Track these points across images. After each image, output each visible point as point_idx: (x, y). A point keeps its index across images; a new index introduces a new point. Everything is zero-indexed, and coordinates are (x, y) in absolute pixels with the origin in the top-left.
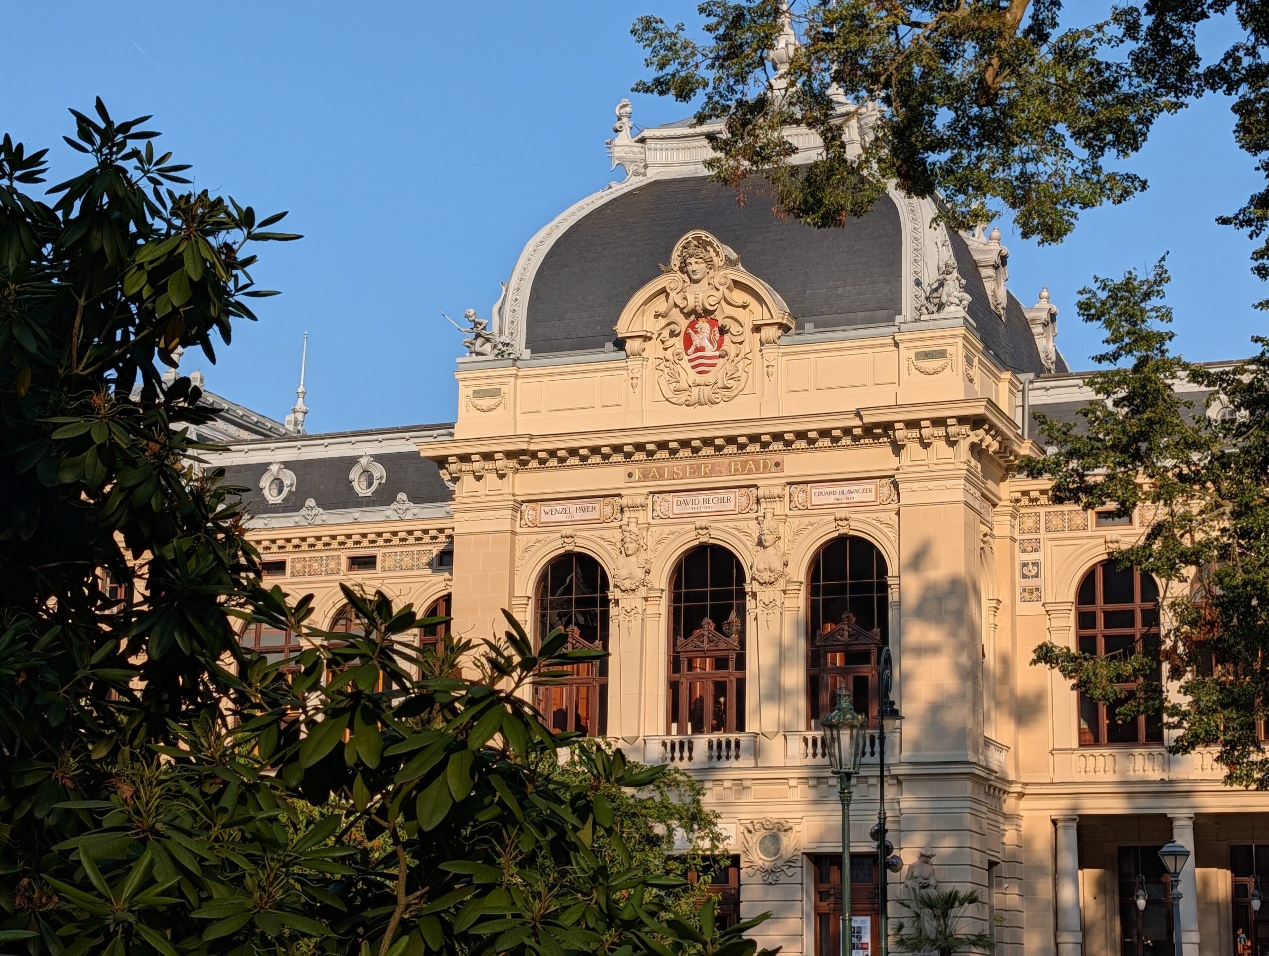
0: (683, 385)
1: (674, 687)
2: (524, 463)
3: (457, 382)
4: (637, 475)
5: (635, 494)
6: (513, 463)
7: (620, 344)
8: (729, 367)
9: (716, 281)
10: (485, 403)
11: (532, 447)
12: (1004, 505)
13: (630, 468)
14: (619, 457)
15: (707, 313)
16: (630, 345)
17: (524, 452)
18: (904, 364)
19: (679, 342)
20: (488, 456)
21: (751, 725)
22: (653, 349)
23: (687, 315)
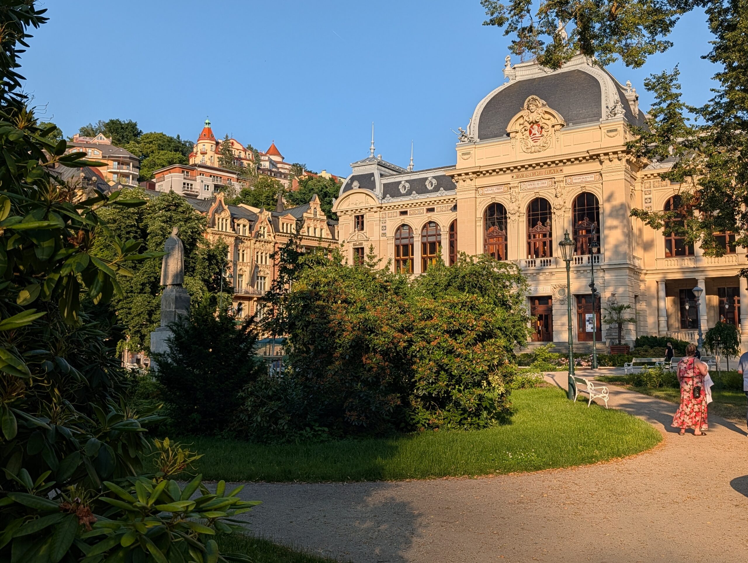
0: (529, 146)
1: (529, 244)
2: (478, 175)
3: (456, 151)
4: (515, 177)
5: (514, 183)
6: (475, 175)
7: (508, 135)
8: (544, 140)
9: (539, 112)
10: (465, 157)
11: (481, 170)
12: (639, 180)
13: (512, 175)
14: (509, 171)
15: (537, 122)
16: (512, 135)
17: (478, 172)
18: (603, 135)
19: (527, 133)
20: (467, 174)
21: (555, 255)
22: (519, 136)
23: (530, 124)
